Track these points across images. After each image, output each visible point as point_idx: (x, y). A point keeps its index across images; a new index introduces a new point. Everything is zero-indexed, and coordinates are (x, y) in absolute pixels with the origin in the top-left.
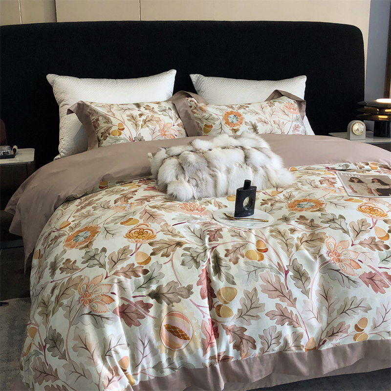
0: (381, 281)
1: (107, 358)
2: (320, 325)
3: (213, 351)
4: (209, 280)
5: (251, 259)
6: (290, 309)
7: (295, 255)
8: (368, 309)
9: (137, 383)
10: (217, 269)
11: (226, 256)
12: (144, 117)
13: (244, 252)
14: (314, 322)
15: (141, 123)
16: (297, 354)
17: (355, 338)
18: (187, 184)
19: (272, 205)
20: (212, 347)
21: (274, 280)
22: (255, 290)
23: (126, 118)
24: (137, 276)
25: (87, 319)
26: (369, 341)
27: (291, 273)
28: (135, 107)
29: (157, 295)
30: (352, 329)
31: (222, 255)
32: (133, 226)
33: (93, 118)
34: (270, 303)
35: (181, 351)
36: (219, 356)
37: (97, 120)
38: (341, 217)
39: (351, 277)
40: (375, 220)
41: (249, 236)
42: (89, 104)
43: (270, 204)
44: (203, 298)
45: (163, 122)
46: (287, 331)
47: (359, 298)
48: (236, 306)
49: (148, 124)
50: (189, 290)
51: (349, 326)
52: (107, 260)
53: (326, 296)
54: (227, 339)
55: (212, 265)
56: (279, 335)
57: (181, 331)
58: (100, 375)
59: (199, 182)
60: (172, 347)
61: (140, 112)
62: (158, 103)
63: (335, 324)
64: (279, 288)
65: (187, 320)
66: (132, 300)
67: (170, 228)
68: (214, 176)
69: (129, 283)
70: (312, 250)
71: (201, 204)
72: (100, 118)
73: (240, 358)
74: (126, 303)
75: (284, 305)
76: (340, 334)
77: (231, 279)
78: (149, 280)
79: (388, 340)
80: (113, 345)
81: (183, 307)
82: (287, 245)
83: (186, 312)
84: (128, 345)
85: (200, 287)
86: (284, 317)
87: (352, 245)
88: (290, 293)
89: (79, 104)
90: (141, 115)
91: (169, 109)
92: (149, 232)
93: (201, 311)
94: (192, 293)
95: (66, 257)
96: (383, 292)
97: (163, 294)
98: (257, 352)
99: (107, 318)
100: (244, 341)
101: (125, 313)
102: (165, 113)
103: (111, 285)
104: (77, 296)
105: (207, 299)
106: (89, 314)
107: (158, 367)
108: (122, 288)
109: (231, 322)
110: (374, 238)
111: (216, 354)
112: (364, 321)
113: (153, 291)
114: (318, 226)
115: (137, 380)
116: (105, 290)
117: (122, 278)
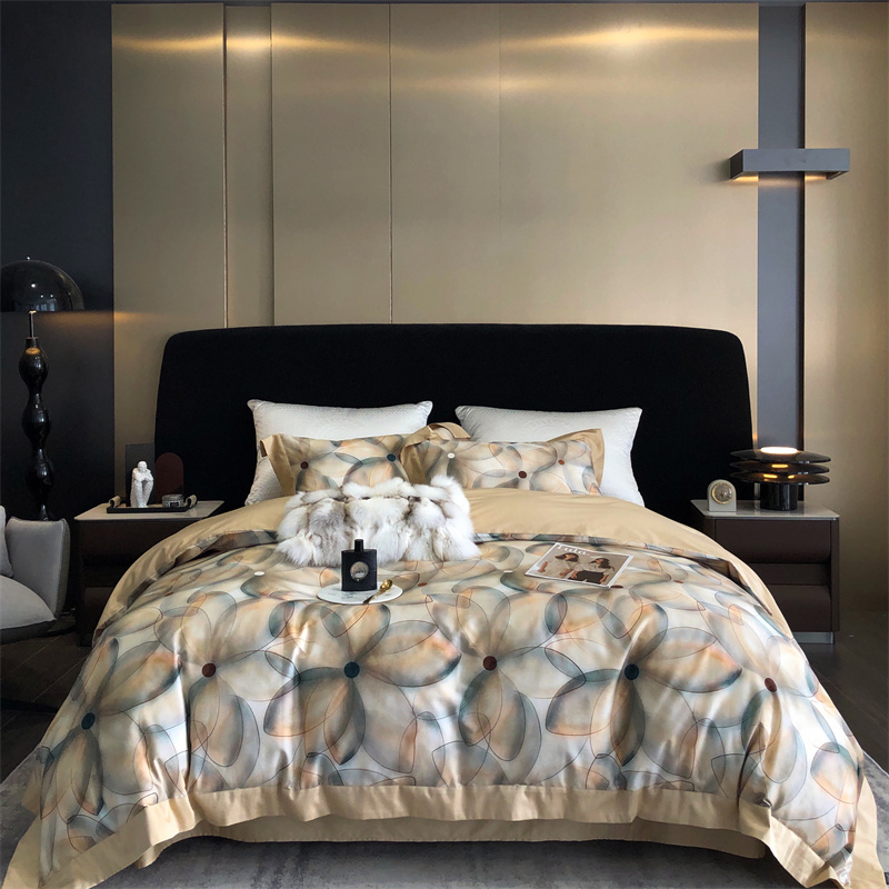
68: (349, 535)
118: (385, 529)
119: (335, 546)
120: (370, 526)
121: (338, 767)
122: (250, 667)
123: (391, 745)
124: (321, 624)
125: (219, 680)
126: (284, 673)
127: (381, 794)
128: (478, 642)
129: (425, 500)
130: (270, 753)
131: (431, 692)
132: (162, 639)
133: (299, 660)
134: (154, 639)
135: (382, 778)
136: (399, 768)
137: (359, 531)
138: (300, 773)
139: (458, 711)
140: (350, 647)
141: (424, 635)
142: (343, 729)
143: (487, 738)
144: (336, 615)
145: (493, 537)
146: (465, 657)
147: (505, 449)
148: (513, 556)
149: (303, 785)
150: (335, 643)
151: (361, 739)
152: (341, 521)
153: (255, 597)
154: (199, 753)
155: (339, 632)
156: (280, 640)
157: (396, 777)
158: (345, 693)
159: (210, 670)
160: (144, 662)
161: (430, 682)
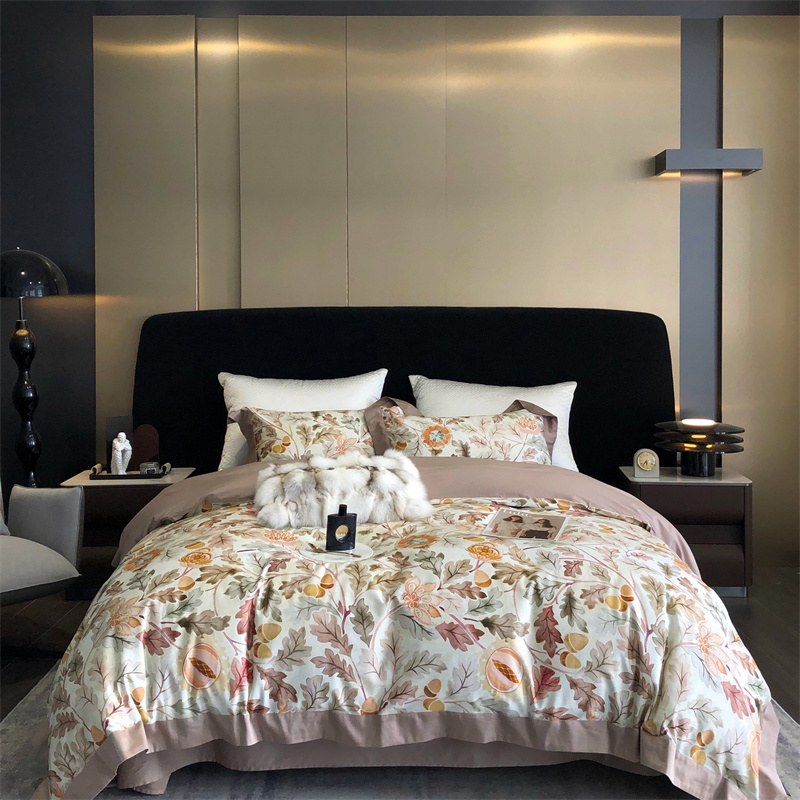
0: (463, 635)
1: (119, 684)
2: (382, 683)
3: (242, 696)
4: (253, 613)
5: (308, 594)
6: (342, 657)
7: (364, 594)
8: (443, 668)
9: (152, 721)
10: (265, 603)
11: (281, 588)
12: (319, 430)
13: (303, 586)
14: (374, 678)
15: (313, 437)
16: (350, 716)
17: (426, 704)
18: (282, 507)
19: (383, 540)
20: (241, 690)
21: (329, 620)
22: (303, 630)
23: (295, 430)
24: (173, 601)
25: (110, 641)
26: (447, 712)
27: (352, 615)
28: (311, 416)
29: (187, 624)
30: (420, 692)
31: (276, 588)
32: (194, 550)
33: (256, 429)
34: (318, 647)
35: (204, 690)
36: (250, 704)
37: (261, 431)
38: (441, 556)
39: (425, 626)
40: (481, 562)
41: (317, 569)
42: (254, 411)
43: (381, 538)
44: (240, 632)
45: (343, 437)
46: (337, 684)
47: (431, 654)
48: (276, 646)
49: (323, 439)
50: (225, 622)
51: (416, 688)
52: (150, 583)
53: (393, 647)
54: (262, 683)
55: (261, 596)
56: (326, 688)
57: (207, 667)
58: (105, 701)
59: (300, 507)
60: (196, 684)
61: (316, 423)
62: (345, 412)
63: (400, 684)
64: (333, 631)
65: (216, 655)
66: (160, 626)
67: (232, 554)
68: (321, 501)
69: (161, 608)
70: (388, 591)
71: (294, 533)
72: (264, 429)
73: (278, 711)
74: (153, 629)
75: (336, 651)
76: (404, 696)
77: (278, 614)
78: (184, 607)
79: (472, 715)
80: (127, 671)
81: (215, 639)
82: (359, 582)
83: (216, 646)
84: (147, 676)
85: (239, 620)
86: (333, 666)
87: (439, 588)
88: (346, 637)
89: (242, 410)
90: (315, 427)
91: (358, 420)
92: (208, 556)
93: (235, 647)
94: (228, 625)
95: (117, 580)
96: (464, 650)
97: (194, 623)
98: (299, 705)
99: (128, 642)
100: (282, 689)
101: (149, 639)
102: (349, 425)
103: (142, 608)
104: (109, 617)
105: (245, 635)
106: (112, 636)
107: (178, 706)
108: (153, 612)
109: (268, 664)
110: (471, 583)
111: (246, 700)
112: (436, 683)
113: (185, 619)
114: (409, 564)
115: (152, 717)
116: (134, 612)
117: (156, 601)
118: (352, 494)
119: (309, 511)
120: (338, 493)
129: (383, 469)
137: (329, 497)
152: (313, 489)
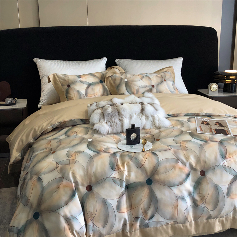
18: (105, 124)
118: (135, 117)
119: (116, 126)
120: (128, 116)
121: (147, 221)
122: (107, 185)
123: (168, 211)
124: (131, 163)
125: (95, 192)
126: (121, 186)
127: (164, 229)
128: (196, 165)
129: (145, 103)
130: (120, 220)
131: (182, 187)
132: (64, 176)
133: (126, 179)
134: (59, 176)
135: (165, 223)
136: (171, 219)
137: (125, 119)
138: (131, 226)
139: (192, 193)
140: (146, 172)
141: (174, 164)
142: (149, 207)
143: (204, 203)
144: (136, 158)
145: (169, 116)
146: (192, 172)
147: (145, 76)
148: (186, 125)
149: (133, 230)
150: (140, 171)
151: (157, 210)
152: (117, 115)
153: (98, 152)
154: (91, 224)
155: (140, 166)
156: (116, 172)
157: (170, 222)
158: (148, 192)
159: (90, 188)
160: (58, 187)
161: (181, 183)
